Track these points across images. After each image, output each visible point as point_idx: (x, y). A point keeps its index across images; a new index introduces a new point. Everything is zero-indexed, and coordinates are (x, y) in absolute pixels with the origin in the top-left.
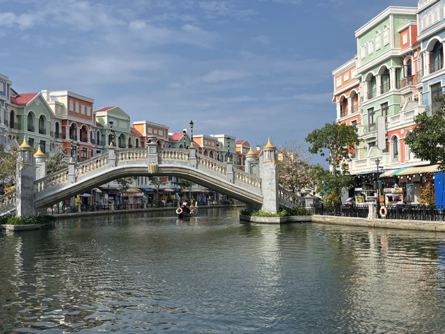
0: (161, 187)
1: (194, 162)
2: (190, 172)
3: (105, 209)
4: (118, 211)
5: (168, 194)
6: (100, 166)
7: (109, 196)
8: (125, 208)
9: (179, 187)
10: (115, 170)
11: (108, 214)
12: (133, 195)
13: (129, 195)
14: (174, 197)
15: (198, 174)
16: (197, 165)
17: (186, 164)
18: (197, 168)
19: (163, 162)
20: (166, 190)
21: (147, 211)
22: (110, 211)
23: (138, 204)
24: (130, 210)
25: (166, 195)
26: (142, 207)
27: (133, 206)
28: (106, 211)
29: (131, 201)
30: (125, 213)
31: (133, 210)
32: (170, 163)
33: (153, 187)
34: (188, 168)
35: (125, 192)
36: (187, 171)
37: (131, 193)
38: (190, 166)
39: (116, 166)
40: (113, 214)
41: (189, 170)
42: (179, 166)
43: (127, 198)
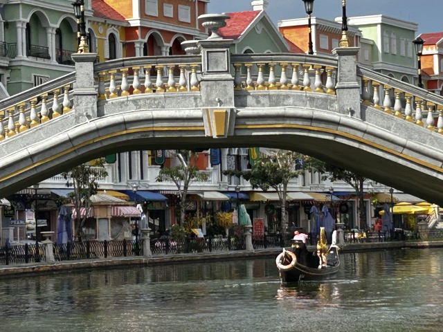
0: (195, 186)
1: (353, 99)
2: (341, 130)
3: (27, 258)
4: (67, 263)
5: (210, 208)
6: (50, 115)
7: (39, 216)
8: (87, 256)
9: (247, 185)
10: (98, 130)
11: (36, 274)
12: (110, 213)
13: (99, 214)
14: (233, 218)
15: (367, 138)
16: (363, 108)
17: (326, 103)
18: (363, 117)
19: (250, 100)
20: (207, 195)
21: (152, 264)
22: (42, 265)
23: (125, 242)
24: (102, 260)
25: (204, 211)
26: (138, 250)
27: (110, 248)
28: (32, 265)
29: (104, 232)
30: (89, 269)
31: (112, 259)
32: (275, 101)
33: (169, 186)
34: (335, 117)
35: (85, 204)
36: (331, 128)
37: (104, 206)
38: (342, 111)
39: (100, 114)
40: (51, 272)
41: (338, 124)
42: (305, 111)
43: (91, 222)
